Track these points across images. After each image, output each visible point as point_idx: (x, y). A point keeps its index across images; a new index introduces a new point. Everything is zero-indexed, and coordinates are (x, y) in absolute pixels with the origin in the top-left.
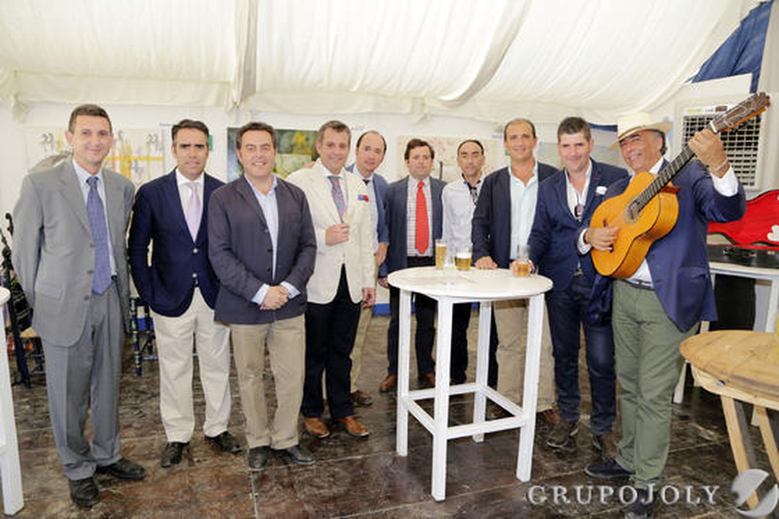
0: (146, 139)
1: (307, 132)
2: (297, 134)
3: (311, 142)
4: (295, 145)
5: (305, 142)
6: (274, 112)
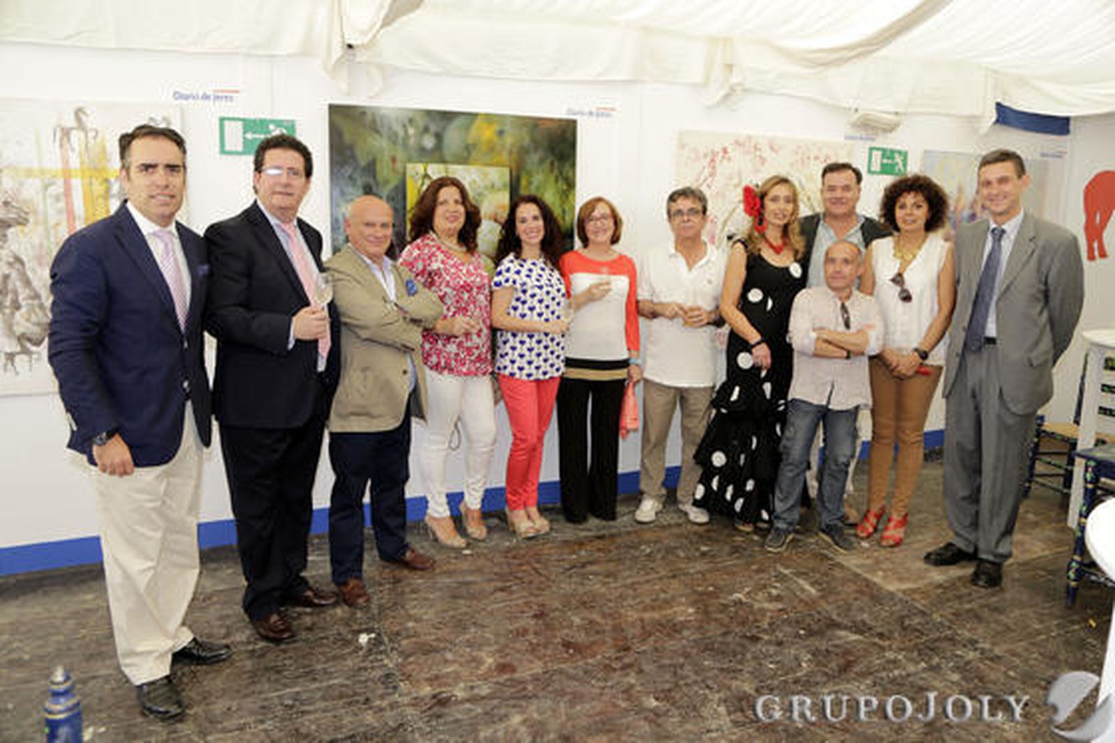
1: (501, 118)
2: (478, 122)
3: (509, 140)
4: (474, 145)
5: (495, 139)
6: (428, 73)
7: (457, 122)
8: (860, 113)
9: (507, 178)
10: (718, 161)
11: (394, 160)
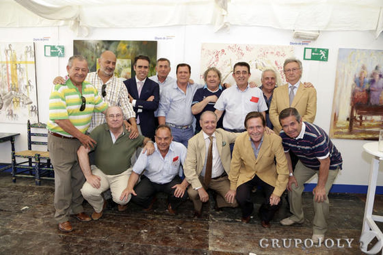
0: (24, 50)
1: (128, 42)
2: (120, 44)
3: (131, 49)
4: (119, 52)
5: (126, 49)
6: (105, 28)
7: (113, 44)
8: (295, 31)
9: (130, 63)
10: (219, 55)
11: (92, 57)
